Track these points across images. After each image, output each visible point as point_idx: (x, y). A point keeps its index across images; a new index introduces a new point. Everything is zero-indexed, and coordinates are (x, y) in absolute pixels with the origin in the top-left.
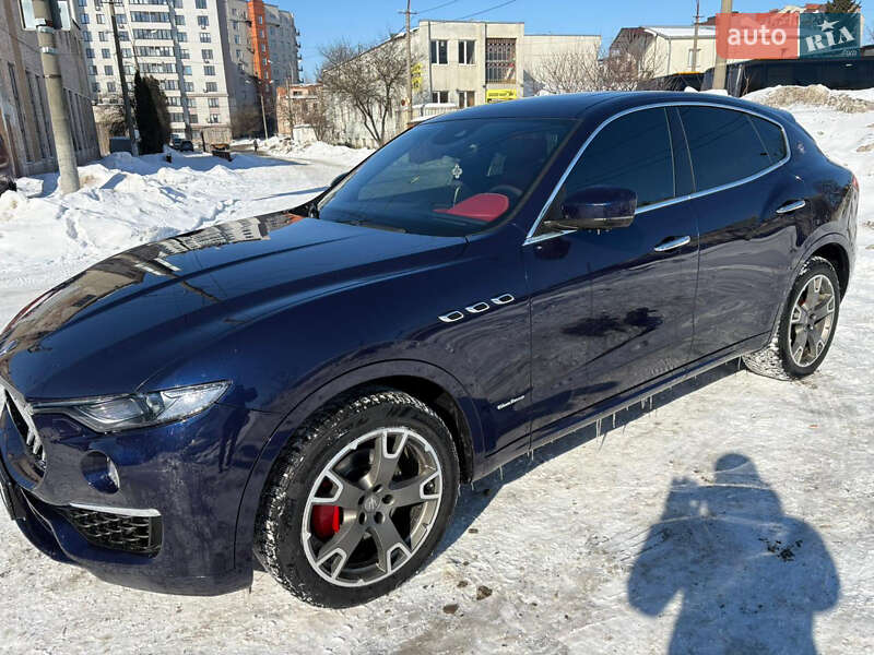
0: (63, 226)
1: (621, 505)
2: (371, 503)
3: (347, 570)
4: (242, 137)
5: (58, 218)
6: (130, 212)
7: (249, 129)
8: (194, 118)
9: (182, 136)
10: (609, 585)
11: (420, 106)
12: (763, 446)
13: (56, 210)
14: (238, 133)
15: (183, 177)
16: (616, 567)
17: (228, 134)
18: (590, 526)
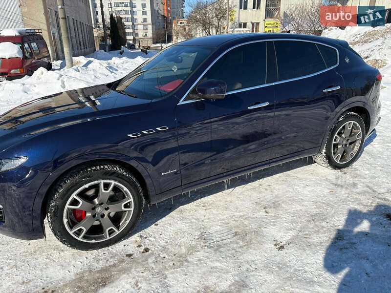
0: (60, 82)
1: (224, 219)
2: (99, 210)
3: (87, 235)
4: (157, 43)
5: (58, 79)
6: (91, 77)
7: (160, 39)
8: (137, 34)
9: (131, 42)
10: (198, 253)
11: (233, 30)
12: (302, 199)
13: (58, 76)
14: (155, 41)
15: (122, 61)
16: (205, 246)
17: (150, 42)
18: (206, 227)
